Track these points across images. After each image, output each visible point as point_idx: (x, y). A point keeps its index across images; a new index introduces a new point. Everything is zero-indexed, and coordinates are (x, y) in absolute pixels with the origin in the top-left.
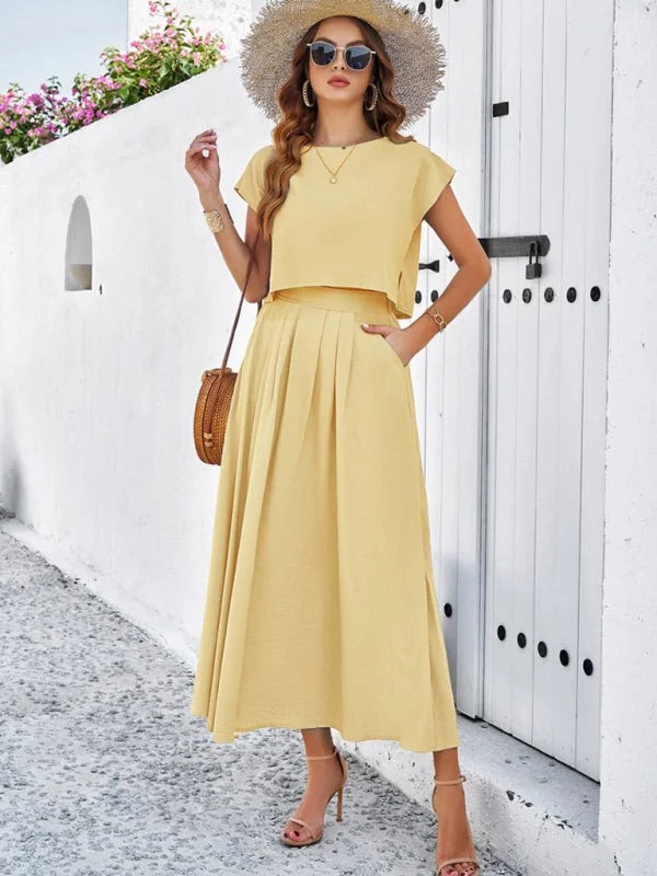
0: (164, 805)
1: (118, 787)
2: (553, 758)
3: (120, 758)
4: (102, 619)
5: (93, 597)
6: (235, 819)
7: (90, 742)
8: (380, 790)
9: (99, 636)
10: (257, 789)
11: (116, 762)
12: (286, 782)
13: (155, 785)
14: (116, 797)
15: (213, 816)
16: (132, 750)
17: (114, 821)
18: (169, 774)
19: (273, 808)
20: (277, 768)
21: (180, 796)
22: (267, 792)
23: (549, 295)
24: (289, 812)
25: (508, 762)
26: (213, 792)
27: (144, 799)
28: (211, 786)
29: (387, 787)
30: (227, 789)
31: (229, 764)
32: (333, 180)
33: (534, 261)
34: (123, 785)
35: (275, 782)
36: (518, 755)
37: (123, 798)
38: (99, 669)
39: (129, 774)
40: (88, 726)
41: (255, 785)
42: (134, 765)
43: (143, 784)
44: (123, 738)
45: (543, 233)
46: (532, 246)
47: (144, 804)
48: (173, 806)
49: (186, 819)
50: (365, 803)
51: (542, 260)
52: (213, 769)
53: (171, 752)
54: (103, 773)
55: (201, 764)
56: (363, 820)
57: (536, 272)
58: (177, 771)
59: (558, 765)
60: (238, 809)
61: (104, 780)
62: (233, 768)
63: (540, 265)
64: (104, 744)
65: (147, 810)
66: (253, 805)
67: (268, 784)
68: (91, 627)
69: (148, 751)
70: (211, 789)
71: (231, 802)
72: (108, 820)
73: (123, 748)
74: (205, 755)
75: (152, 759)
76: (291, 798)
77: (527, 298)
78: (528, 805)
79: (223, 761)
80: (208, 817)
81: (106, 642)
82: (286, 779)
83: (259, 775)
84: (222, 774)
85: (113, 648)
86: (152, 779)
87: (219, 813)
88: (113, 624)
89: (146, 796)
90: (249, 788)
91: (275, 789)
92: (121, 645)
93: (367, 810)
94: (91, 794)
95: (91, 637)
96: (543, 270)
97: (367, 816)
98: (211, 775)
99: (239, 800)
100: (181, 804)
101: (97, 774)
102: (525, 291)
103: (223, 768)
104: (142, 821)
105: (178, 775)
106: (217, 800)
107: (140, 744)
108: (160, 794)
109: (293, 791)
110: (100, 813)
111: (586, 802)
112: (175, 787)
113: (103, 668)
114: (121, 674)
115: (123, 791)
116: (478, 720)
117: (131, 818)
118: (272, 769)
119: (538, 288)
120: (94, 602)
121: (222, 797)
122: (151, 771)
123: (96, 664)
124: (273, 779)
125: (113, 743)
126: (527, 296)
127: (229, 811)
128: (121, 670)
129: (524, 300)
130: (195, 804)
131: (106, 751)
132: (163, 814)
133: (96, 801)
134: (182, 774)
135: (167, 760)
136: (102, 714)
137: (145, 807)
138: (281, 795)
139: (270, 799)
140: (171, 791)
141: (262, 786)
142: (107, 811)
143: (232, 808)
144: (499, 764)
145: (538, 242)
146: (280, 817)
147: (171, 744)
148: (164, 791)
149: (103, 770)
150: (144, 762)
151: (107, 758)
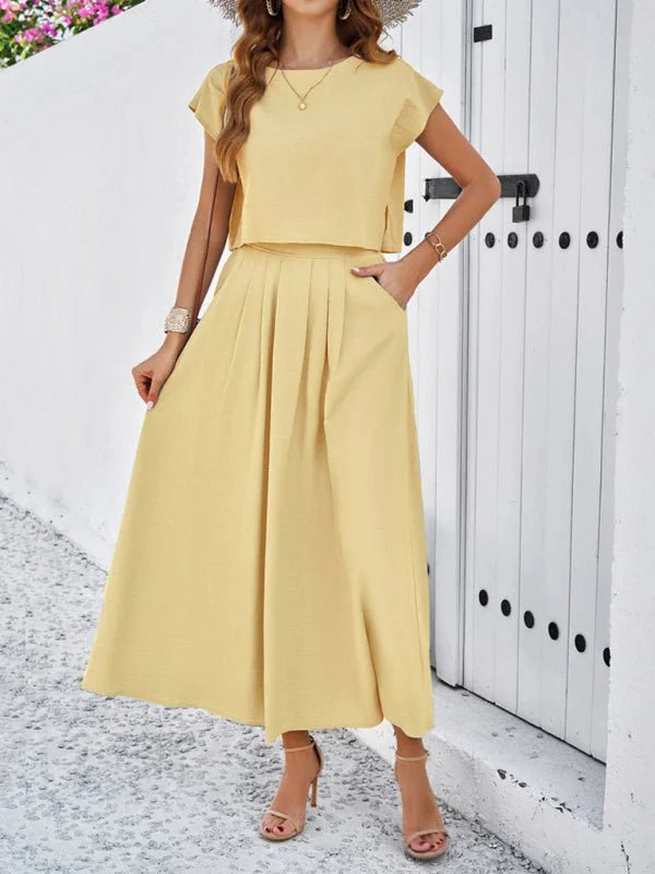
0: (137, 782)
1: (87, 764)
2: (540, 729)
3: (89, 731)
4: (68, 562)
5: (60, 536)
6: (212, 796)
7: (57, 713)
8: (360, 756)
9: (65, 582)
10: (233, 760)
11: (84, 735)
12: (261, 750)
13: (126, 760)
14: (84, 777)
15: (188, 794)
16: (102, 721)
17: (83, 804)
18: (140, 747)
19: (250, 781)
20: (252, 735)
21: (153, 771)
22: (243, 762)
23: (538, 241)
24: (267, 785)
25: (495, 735)
26: (187, 766)
27: (114, 777)
28: (184, 758)
29: (366, 753)
30: (201, 761)
31: (202, 732)
32: (303, 106)
33: (521, 203)
34: (91, 761)
35: (251, 752)
36: (503, 726)
37: (93, 776)
38: (66, 623)
39: (98, 748)
40: (55, 695)
41: (230, 755)
42: (103, 738)
43: (113, 759)
44: (91, 709)
45: (531, 172)
46: (519, 186)
47: (114, 783)
48: (144, 784)
49: (160, 798)
50: (345, 771)
51: (530, 201)
52: (185, 739)
53: (142, 721)
54: (71, 748)
55: (173, 733)
56: (344, 791)
57: (523, 214)
58: (148, 743)
59: (545, 736)
60: (213, 784)
61: (72, 756)
62: (207, 737)
63: (528, 207)
64: (71, 716)
65: (118, 790)
66: (229, 779)
67: (243, 754)
68: (57, 573)
69: (117, 721)
70: (185, 762)
71: (206, 776)
72: (76, 803)
73: (90, 719)
74: (176, 723)
75: (121, 731)
76: (268, 769)
77: (513, 243)
78: (522, 785)
79: (195, 729)
80: (182, 795)
81: (74, 591)
82: (261, 747)
83: (234, 743)
84: (195, 745)
85: (80, 598)
86: (123, 753)
87: (194, 790)
88: (79, 569)
89: (116, 773)
90: (225, 760)
91: (251, 759)
92: (88, 594)
93: (348, 779)
94: (58, 772)
95: (58, 584)
96: (531, 212)
97: (348, 786)
98: (184, 746)
99: (214, 773)
100: (154, 781)
101: (64, 749)
102: (510, 235)
103: (197, 738)
104: (113, 802)
105: (149, 748)
106: (191, 774)
107: (109, 714)
108: (131, 770)
109: (268, 760)
110: (68, 794)
111: (580, 779)
112: (146, 760)
113: (70, 622)
114: (88, 628)
115: (93, 768)
116: (458, 687)
117: (101, 800)
118: (248, 736)
119: (525, 232)
120: (60, 542)
121: (196, 770)
122: (122, 744)
123: (63, 617)
124: (249, 748)
125: (82, 714)
126: (513, 241)
127: (205, 787)
128: (88, 624)
129: (510, 245)
130: (169, 780)
131: (73, 723)
132: (134, 794)
133: (63, 782)
134: (154, 746)
135: (138, 731)
136: (69, 681)
137: (115, 787)
138: (258, 765)
139: (247, 771)
140: (143, 766)
141: (238, 757)
142: (75, 793)
143: (207, 783)
144: (485, 737)
145: (526, 182)
146: (258, 791)
147: (141, 712)
148: (136, 767)
149: (71, 745)
150: (114, 734)
151: (75, 731)
